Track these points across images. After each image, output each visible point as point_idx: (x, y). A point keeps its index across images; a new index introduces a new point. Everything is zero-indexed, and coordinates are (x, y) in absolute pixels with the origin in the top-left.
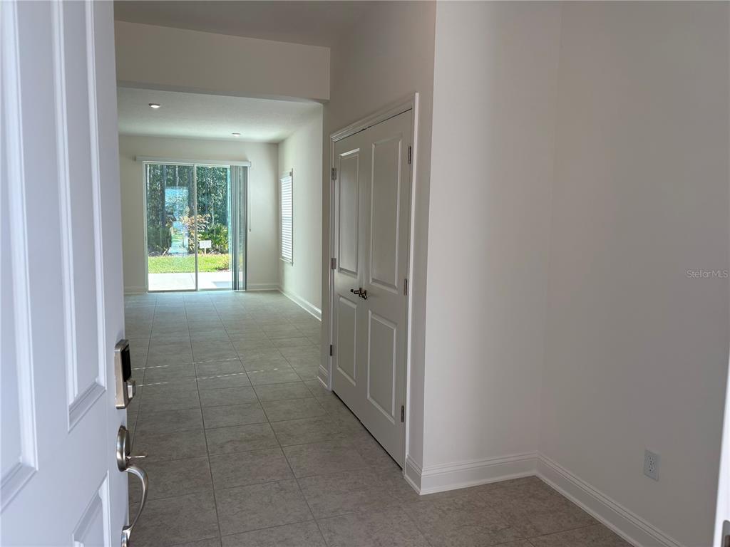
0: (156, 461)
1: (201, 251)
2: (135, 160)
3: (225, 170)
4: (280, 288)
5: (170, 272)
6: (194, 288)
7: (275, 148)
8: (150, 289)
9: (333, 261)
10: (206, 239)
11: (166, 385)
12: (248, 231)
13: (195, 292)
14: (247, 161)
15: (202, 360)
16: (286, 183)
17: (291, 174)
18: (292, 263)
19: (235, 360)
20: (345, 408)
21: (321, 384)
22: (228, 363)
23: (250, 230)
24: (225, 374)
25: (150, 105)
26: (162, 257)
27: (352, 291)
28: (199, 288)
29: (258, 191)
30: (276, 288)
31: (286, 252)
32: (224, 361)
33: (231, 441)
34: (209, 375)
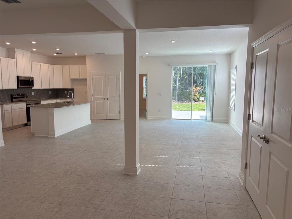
0: (144, 213)
1: (200, 101)
2: (169, 65)
3: (205, 68)
4: (228, 121)
5: (184, 110)
6: (190, 119)
7: (229, 55)
8: (173, 118)
9: (249, 115)
10: (202, 96)
11: (163, 167)
12: (215, 94)
13: (190, 120)
14: (216, 63)
15: (183, 156)
16: (233, 72)
17: (236, 68)
18: (234, 110)
19: (198, 158)
20: (252, 202)
21: (240, 182)
22: (194, 160)
23: (216, 94)
24: (191, 166)
25: (171, 41)
26: (184, 103)
27: (259, 136)
28: (192, 118)
29: (220, 76)
30: (226, 121)
31: (232, 105)
32: (193, 158)
33: (182, 210)
34: (184, 165)
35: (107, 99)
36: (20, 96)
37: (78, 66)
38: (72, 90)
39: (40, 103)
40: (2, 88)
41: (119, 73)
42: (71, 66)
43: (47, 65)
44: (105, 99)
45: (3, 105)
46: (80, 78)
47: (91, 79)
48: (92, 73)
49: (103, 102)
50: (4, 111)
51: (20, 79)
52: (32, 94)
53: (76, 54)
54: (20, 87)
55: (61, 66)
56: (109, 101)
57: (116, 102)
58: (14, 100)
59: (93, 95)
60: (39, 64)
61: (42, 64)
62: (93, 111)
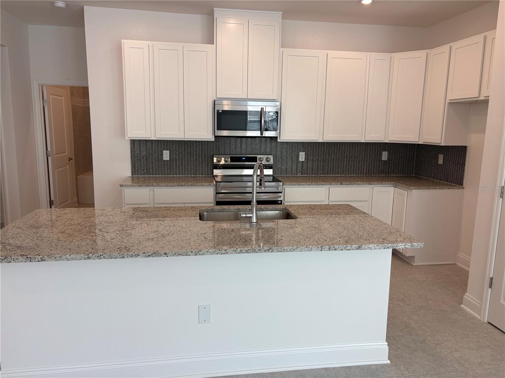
37: (483, 35)
50: (123, 205)
51: (218, 109)
52: (298, 158)
54: (217, 133)
59: (502, 193)
60: (322, 53)
61: (332, 53)
62: (492, 279)
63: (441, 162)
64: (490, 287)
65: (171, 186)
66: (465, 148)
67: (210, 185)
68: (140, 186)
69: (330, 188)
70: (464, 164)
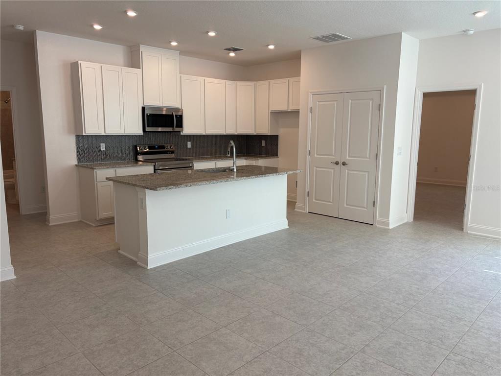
35: (344, 164)
36: (156, 149)
37: (287, 79)
38: (275, 138)
39: (191, 167)
40: (105, 133)
41: (381, 91)
42: (272, 82)
43: (223, 82)
44: (337, 163)
45: (93, 169)
46: (289, 110)
47: (309, 110)
48: (311, 96)
49: (332, 170)
50: (96, 183)
51: (147, 112)
52: (187, 146)
53: (271, 47)
54: (147, 129)
55: (252, 83)
56: (348, 170)
57: (367, 174)
58: (140, 158)
59: (310, 153)
60: (201, 79)
61: (207, 79)
62: (308, 192)
63: (263, 144)
64: (308, 196)
65: (127, 166)
66: (278, 136)
67: (151, 165)
68: (108, 168)
69: (217, 163)
70: (277, 145)
